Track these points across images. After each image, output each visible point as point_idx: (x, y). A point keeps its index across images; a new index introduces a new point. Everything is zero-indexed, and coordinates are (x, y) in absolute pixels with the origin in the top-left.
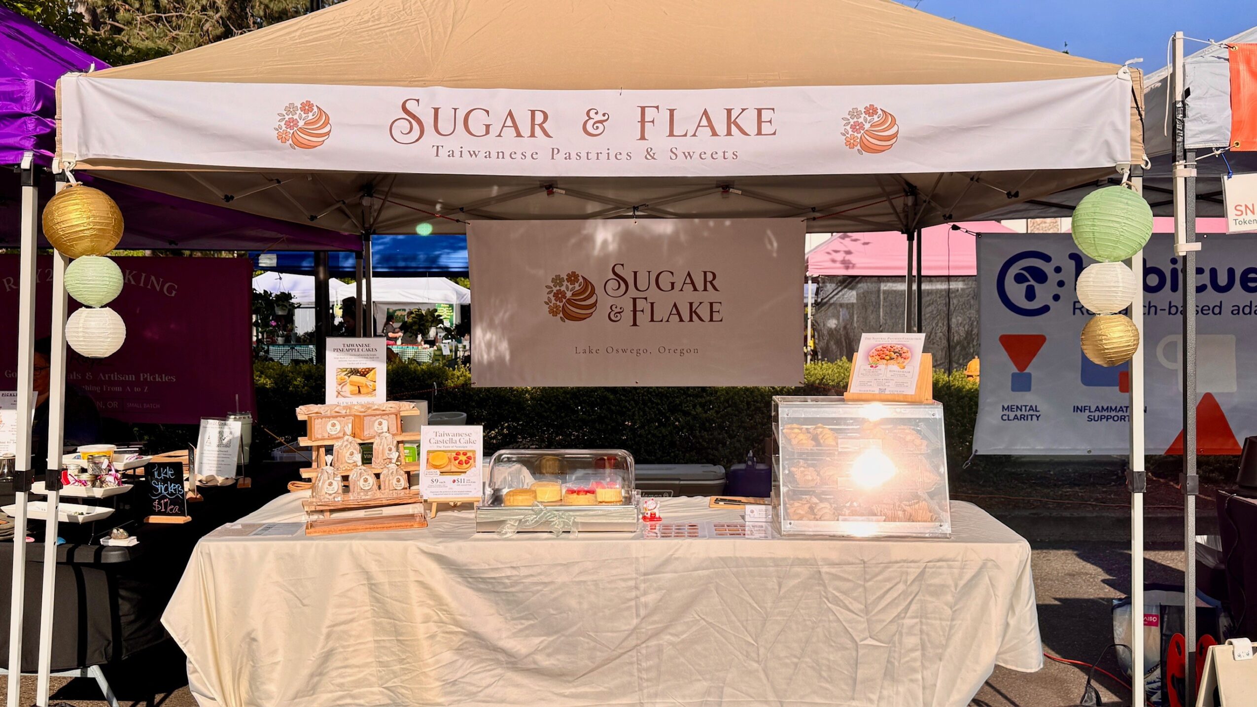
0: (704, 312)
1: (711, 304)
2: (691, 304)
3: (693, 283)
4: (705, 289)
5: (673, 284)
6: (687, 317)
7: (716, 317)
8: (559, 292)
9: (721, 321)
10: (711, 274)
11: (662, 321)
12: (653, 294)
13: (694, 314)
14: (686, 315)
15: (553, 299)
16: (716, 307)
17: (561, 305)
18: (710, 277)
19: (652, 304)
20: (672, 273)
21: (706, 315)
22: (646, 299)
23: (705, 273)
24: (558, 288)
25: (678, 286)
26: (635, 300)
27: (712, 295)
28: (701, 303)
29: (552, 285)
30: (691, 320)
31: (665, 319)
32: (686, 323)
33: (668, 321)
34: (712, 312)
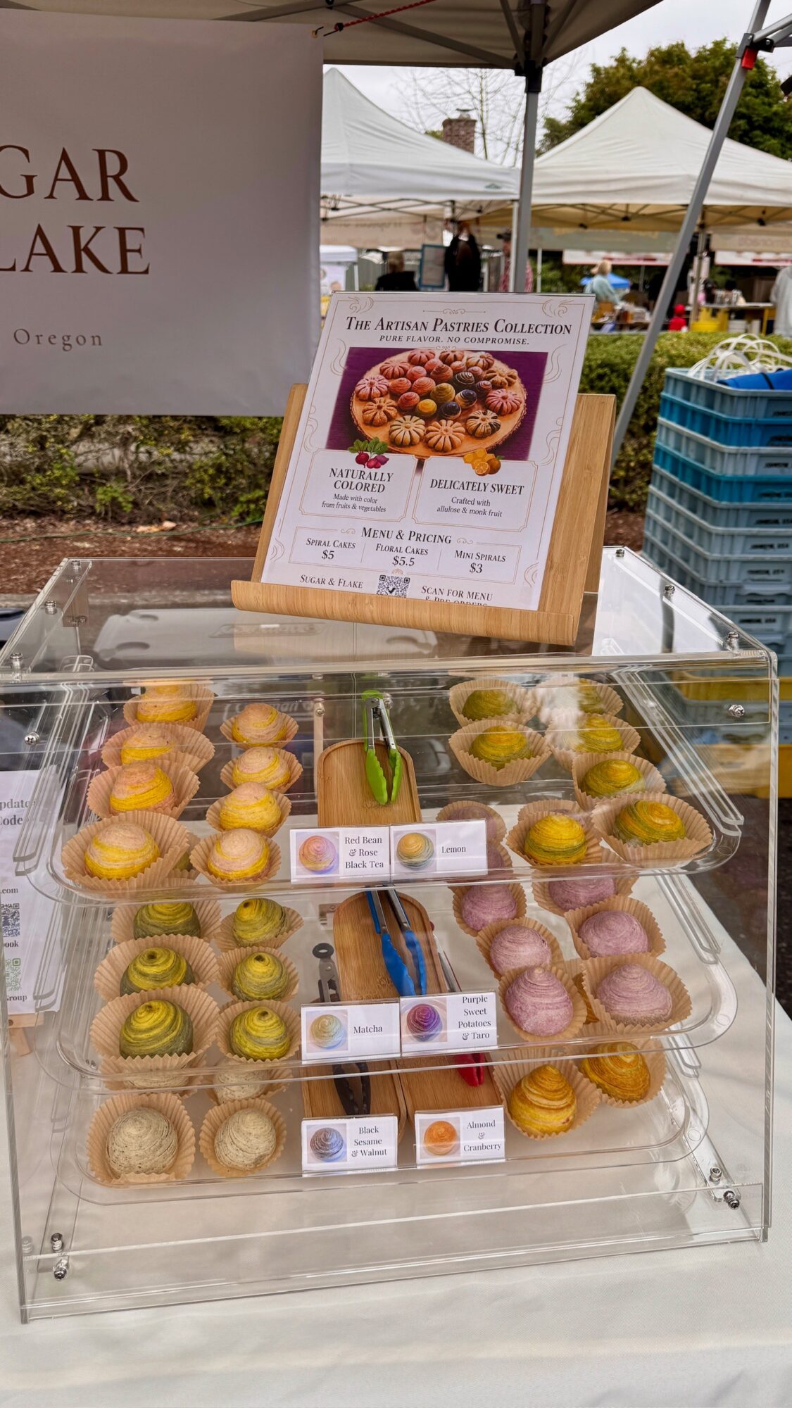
0: (106, 249)
1: (122, 231)
2: (76, 230)
3: (75, 178)
4: (105, 196)
5: (29, 179)
6: (67, 261)
7: (134, 262)
9: (146, 272)
10: (115, 157)
11: (13, 269)
13: (84, 255)
14: (66, 258)
16: (132, 240)
18: (113, 166)
20: (26, 152)
21: (111, 259)
23: (102, 154)
25: (42, 186)
27: (118, 211)
28: (98, 229)
30: (79, 269)
31: (21, 265)
32: (69, 276)
33: (27, 269)
34: (124, 251)
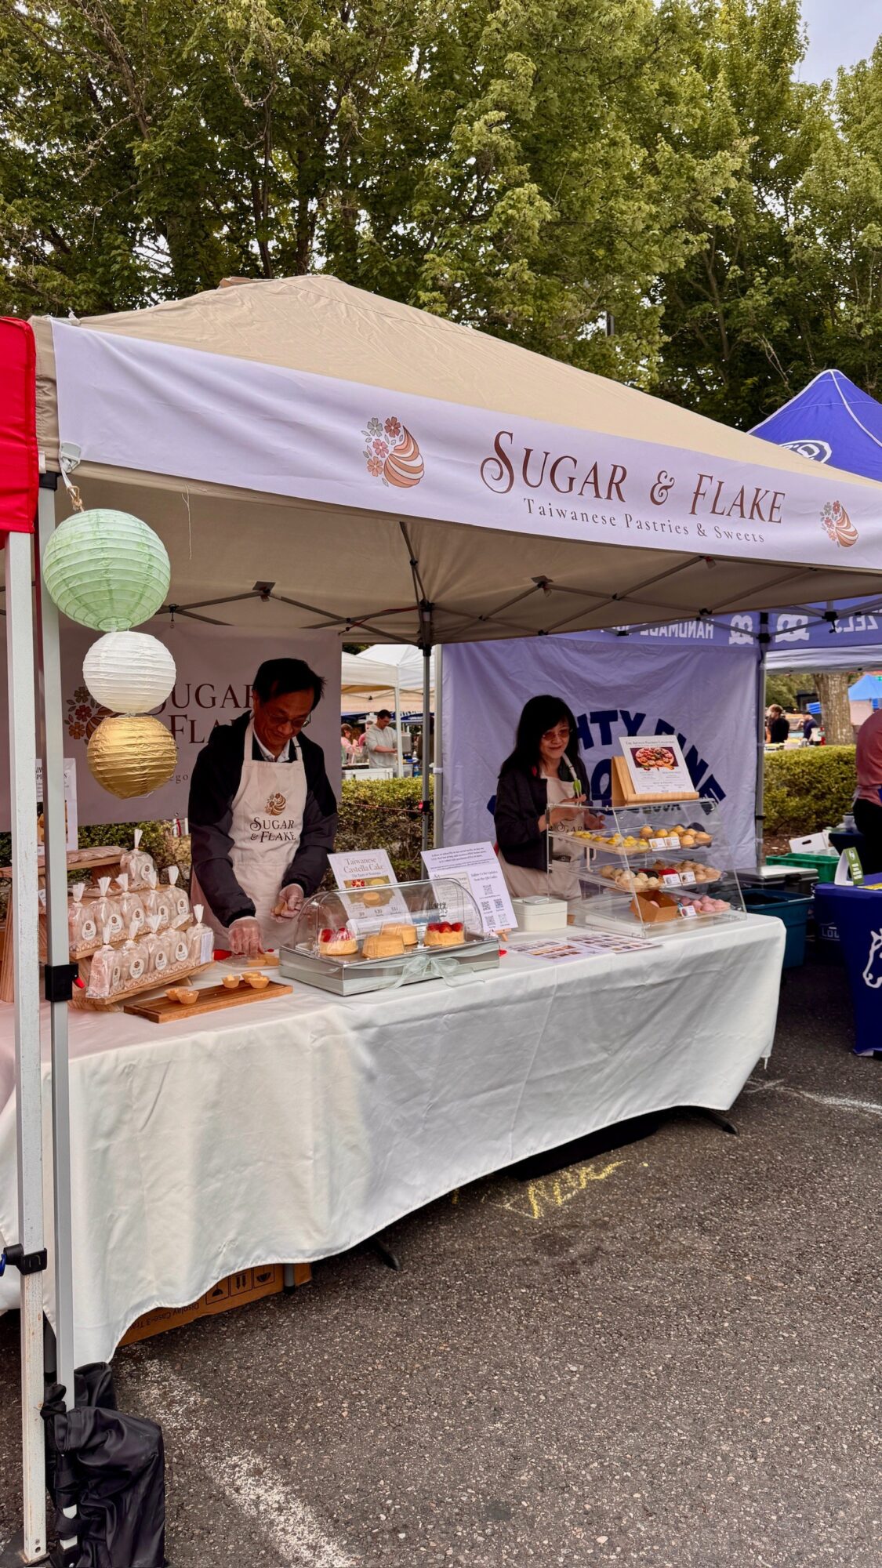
3: (234, 698)
5: (214, 699)
8: (83, 708)
12: (194, 710)
15: (75, 717)
17: (85, 724)
19: (193, 722)
20: (212, 687)
22: (185, 716)
24: (81, 704)
25: (219, 702)
26: (173, 718)
29: (74, 699)
